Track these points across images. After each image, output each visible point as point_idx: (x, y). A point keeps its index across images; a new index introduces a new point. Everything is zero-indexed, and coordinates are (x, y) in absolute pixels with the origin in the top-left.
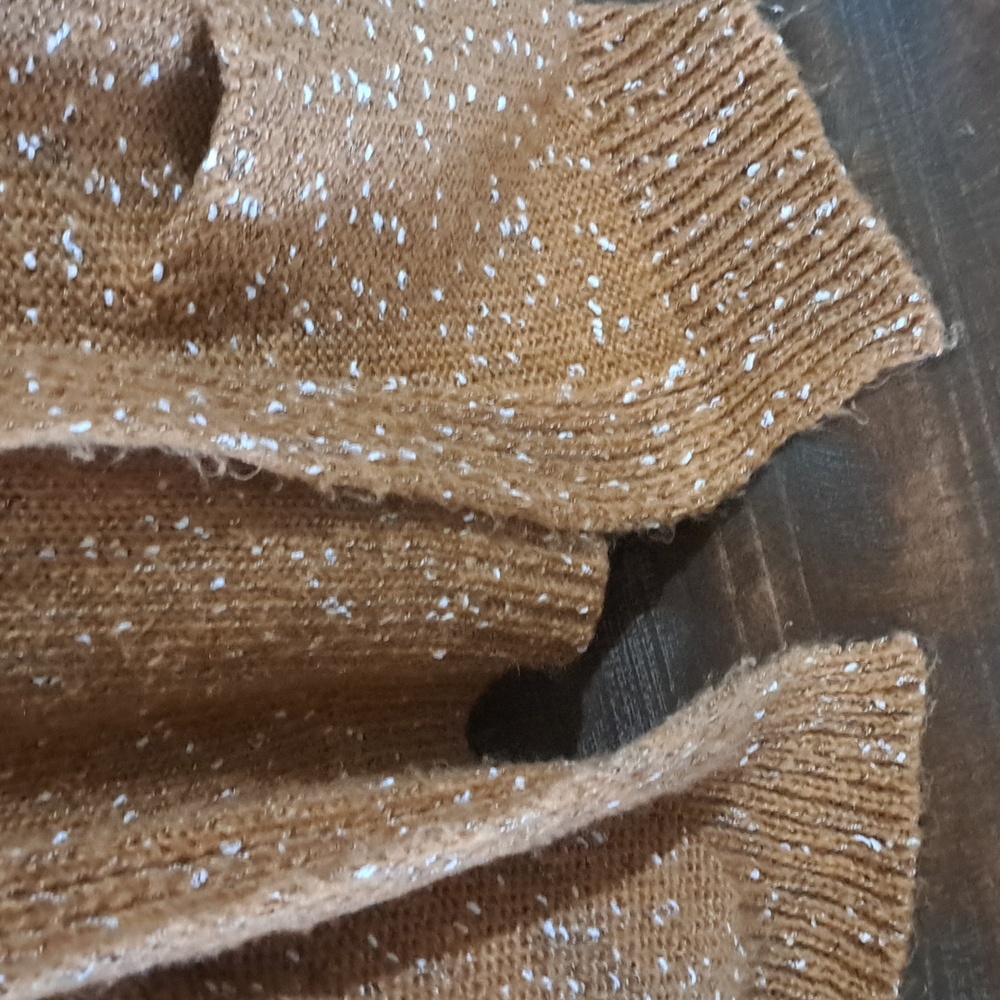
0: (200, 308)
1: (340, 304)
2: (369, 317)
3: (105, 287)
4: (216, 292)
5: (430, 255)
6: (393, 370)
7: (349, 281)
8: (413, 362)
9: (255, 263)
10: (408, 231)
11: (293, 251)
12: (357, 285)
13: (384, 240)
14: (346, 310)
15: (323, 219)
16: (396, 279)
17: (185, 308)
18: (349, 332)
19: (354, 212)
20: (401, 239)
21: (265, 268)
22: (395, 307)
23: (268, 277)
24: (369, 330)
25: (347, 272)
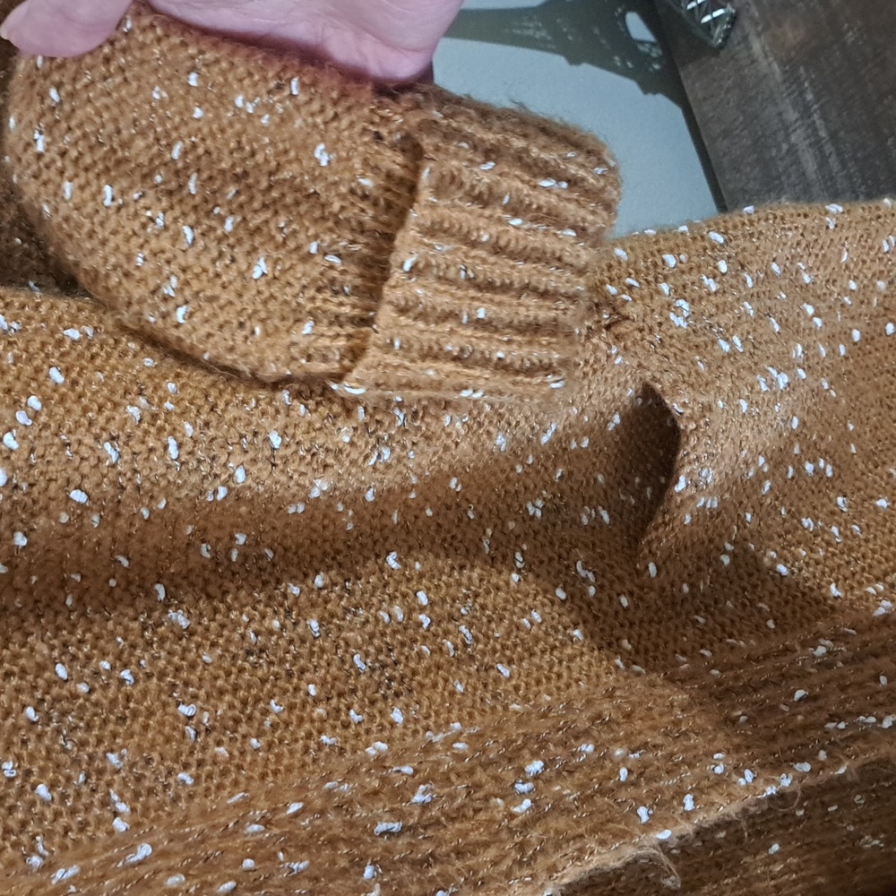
0: (692, 586)
1: (799, 543)
2: (829, 544)
3: (618, 595)
4: (699, 569)
5: (858, 475)
6: (868, 580)
7: (800, 522)
8: (883, 567)
9: (721, 536)
10: (834, 465)
11: (749, 517)
12: (807, 522)
13: (817, 479)
14: (806, 545)
15: (767, 485)
16: (837, 505)
17: (681, 590)
18: (817, 563)
19: (791, 469)
20: (829, 474)
21: (730, 536)
22: (846, 528)
23: (734, 543)
24: (834, 554)
25: (795, 515)
